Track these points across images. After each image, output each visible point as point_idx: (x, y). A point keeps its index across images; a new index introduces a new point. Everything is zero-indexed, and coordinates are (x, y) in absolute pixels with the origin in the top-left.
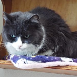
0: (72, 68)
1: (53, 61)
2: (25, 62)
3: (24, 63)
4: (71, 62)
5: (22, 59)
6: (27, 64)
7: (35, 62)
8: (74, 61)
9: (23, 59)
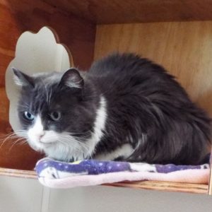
0: (155, 185)
1: (112, 171)
2: (54, 176)
3: (52, 177)
4: (152, 172)
5: (49, 169)
6: (59, 178)
7: (74, 174)
8: (159, 171)
9: (51, 169)
